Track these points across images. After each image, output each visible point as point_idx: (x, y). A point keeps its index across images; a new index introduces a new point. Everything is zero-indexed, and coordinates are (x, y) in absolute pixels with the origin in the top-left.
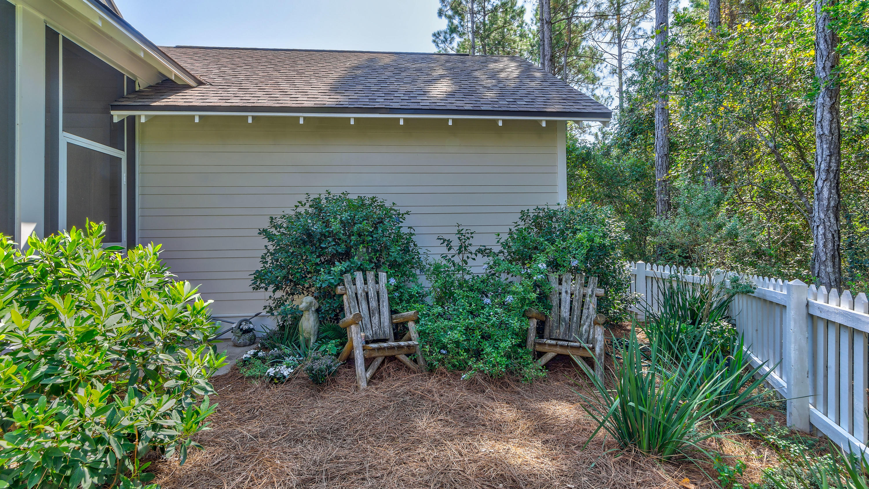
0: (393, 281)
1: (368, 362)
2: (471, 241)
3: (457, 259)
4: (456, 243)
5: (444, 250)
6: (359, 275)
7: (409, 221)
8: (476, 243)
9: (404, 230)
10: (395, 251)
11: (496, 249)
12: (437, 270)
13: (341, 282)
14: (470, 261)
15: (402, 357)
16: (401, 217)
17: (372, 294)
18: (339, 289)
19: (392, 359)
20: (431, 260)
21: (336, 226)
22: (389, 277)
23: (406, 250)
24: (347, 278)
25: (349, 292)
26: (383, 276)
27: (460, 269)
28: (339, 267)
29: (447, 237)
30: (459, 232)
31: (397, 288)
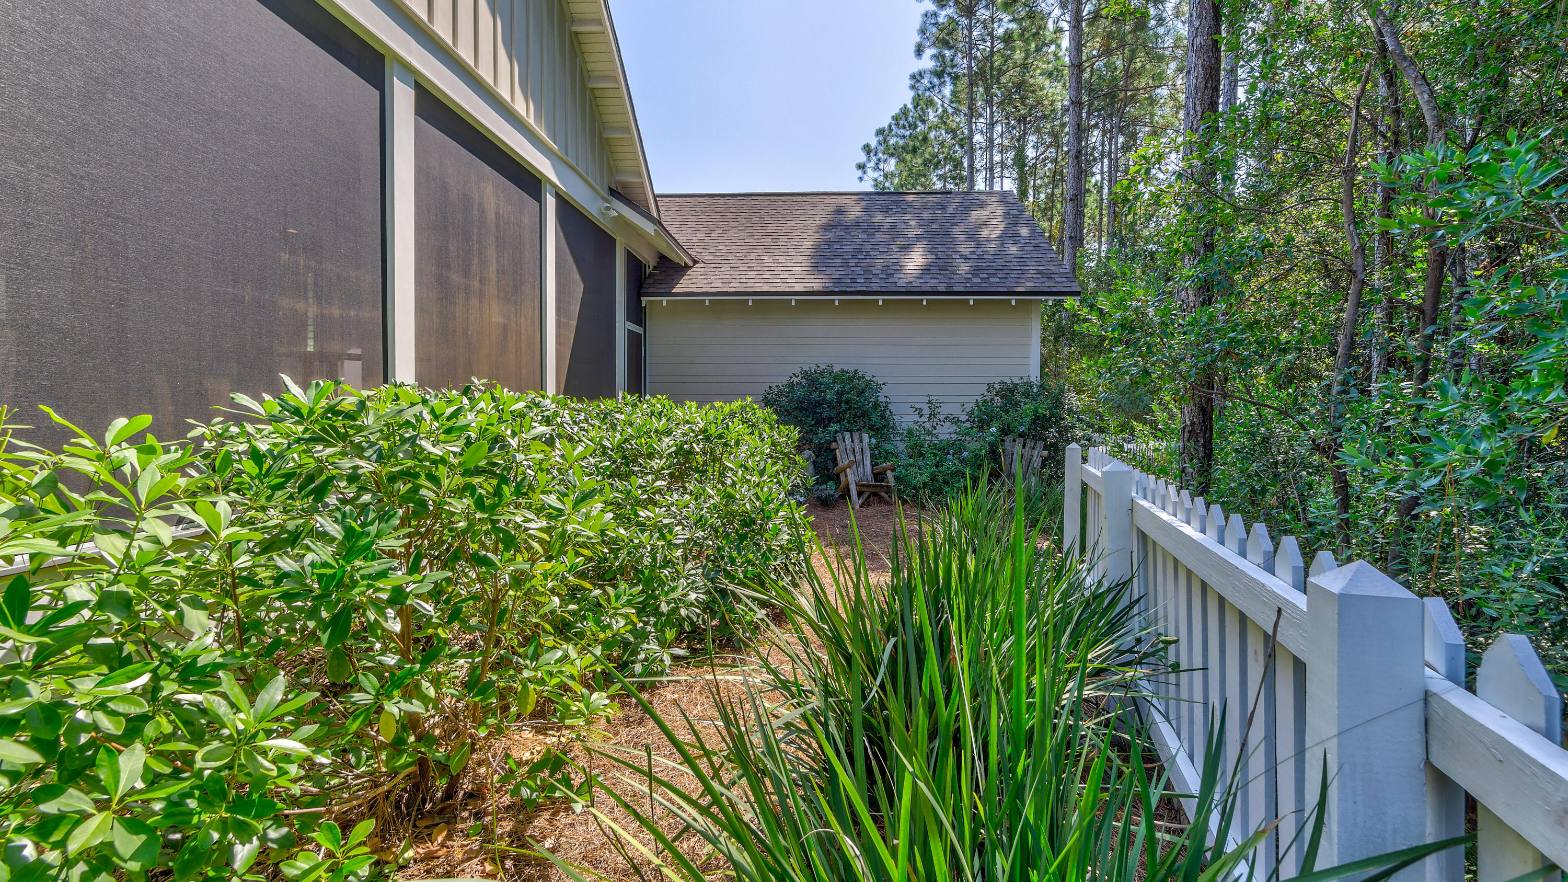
0: (874, 441)
1: (860, 494)
2: (940, 410)
3: (928, 426)
4: (926, 412)
5: (917, 418)
6: (847, 435)
7: (885, 390)
8: (944, 411)
9: (882, 399)
10: (875, 417)
11: (964, 418)
12: (910, 433)
13: (835, 441)
14: (938, 427)
15: (883, 494)
16: (879, 386)
17: (857, 450)
18: (834, 445)
19: (875, 494)
20: (904, 425)
21: (830, 395)
22: (870, 437)
23: (883, 417)
24: (839, 437)
25: (841, 447)
26: (866, 437)
27: (930, 433)
28: (834, 427)
29: (919, 406)
30: (930, 402)
31: (876, 447)
